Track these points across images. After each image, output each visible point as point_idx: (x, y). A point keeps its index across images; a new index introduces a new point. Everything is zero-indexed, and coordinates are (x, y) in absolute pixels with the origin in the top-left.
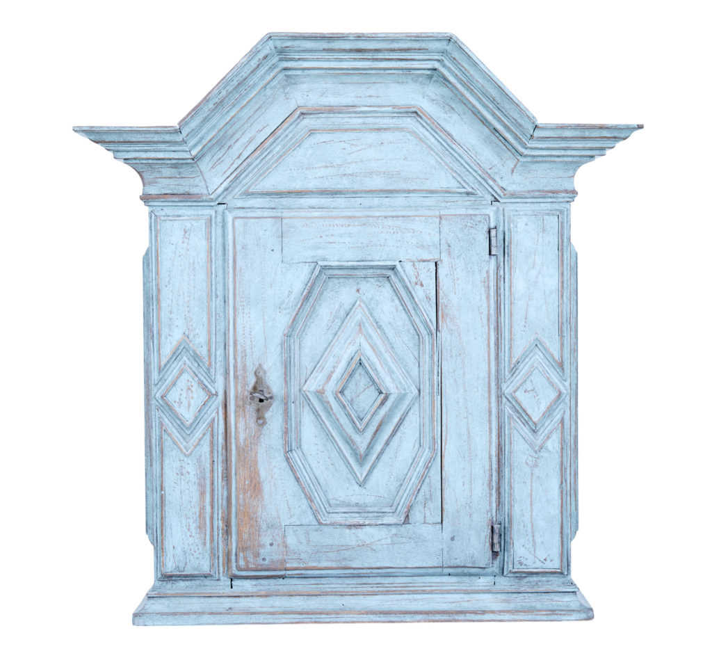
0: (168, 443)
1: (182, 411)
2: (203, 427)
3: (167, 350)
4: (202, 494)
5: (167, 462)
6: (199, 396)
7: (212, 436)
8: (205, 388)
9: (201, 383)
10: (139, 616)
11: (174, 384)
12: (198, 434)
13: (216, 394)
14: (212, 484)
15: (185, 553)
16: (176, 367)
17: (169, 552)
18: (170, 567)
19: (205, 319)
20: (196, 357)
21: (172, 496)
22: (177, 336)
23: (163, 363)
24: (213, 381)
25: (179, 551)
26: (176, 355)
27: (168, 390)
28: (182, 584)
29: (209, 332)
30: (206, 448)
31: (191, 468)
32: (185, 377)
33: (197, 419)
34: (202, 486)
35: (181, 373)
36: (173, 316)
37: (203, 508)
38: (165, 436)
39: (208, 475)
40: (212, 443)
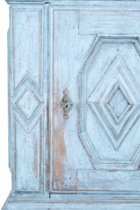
0: (18, 127)
1: (26, 110)
2: (36, 119)
3: (18, 79)
4: (36, 152)
5: (18, 136)
6: (34, 103)
7: (41, 123)
8: (37, 99)
9: (35, 96)
11: (21, 97)
12: (34, 122)
13: (43, 102)
14: (41, 147)
15: (27, 181)
16: (23, 88)
17: (19, 180)
18: (19, 187)
19: (38, 64)
20: (33, 83)
21: (20, 153)
22: (23, 72)
23: (16, 86)
24: (42, 96)
25: (24, 180)
26: (23, 82)
27: (19, 100)
28: (26, 195)
29: (40, 70)
30: (37, 130)
31: (30, 140)
32: (27, 93)
33: (33, 115)
34: (35, 148)
35: (25, 91)
36: (22, 62)
37: (36, 160)
38: (17, 123)
39: (39, 143)
40: (41, 127)
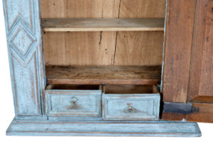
0: (15, 61)
1: (20, 48)
2: (31, 55)
3: (11, 21)
4: (32, 83)
5: (16, 70)
6: (28, 42)
7: (35, 59)
8: (30, 37)
9: (28, 35)
10: (9, 132)
11: (16, 35)
12: (29, 58)
13: (36, 40)
14: (37, 79)
15: (27, 107)
16: (17, 27)
17: (20, 106)
18: (21, 112)
19: (28, 6)
20: (26, 23)
21: (19, 84)
22: (15, 14)
23: (10, 25)
24: (35, 34)
25: (24, 106)
26: (16, 22)
27: (13, 39)
28: (27, 118)
29: (30, 12)
30: (32, 64)
31: (27, 72)
32: (21, 32)
33: (28, 52)
34: (32, 79)
35: (19, 31)
36: (13, 4)
37: (33, 89)
38: (14, 59)
39: (34, 75)
40: (35, 62)
